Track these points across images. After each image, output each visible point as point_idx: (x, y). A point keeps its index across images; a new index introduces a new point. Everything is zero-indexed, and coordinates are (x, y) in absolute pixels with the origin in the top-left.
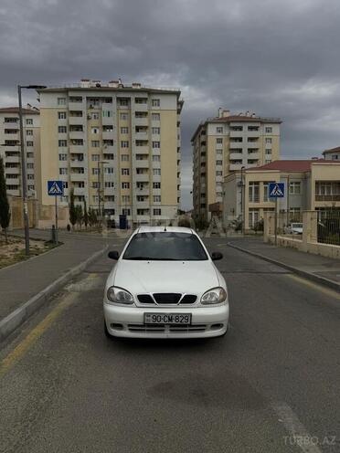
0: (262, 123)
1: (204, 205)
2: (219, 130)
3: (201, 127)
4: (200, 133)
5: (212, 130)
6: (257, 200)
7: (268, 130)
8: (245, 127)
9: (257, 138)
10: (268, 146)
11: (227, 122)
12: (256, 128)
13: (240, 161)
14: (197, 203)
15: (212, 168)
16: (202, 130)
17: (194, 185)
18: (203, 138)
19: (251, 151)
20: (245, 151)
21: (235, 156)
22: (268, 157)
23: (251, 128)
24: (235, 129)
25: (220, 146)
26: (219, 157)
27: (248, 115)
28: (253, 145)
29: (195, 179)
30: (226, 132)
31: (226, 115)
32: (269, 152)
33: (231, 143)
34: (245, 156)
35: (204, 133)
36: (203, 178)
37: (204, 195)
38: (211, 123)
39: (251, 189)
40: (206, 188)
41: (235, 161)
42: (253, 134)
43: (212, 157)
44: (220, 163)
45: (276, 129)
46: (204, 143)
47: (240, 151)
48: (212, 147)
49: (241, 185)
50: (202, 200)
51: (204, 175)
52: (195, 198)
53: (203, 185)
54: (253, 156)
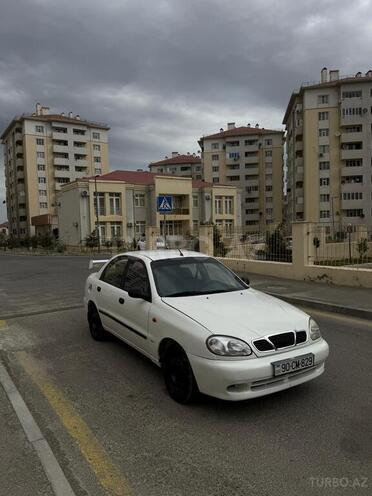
0: (89, 127)
1: (24, 218)
2: (39, 129)
3: (14, 123)
4: (14, 130)
5: (29, 128)
6: (103, 213)
7: (96, 136)
8: (70, 129)
9: (84, 143)
10: (97, 153)
11: (49, 120)
12: (83, 132)
13: (67, 167)
14: (14, 214)
15: (32, 174)
16: (17, 126)
17: (8, 193)
18: (18, 137)
19: (78, 157)
20: (71, 156)
21: (60, 161)
22: (97, 165)
23: (76, 132)
24: (58, 130)
25: (40, 148)
26: (41, 161)
27: (72, 116)
28: (80, 151)
29: (9, 185)
30: (47, 132)
31: (46, 112)
32: (97, 160)
33: (55, 146)
34: (71, 162)
35: (20, 130)
36: (21, 185)
37: (24, 206)
38: (28, 119)
39: (95, 200)
40: (26, 197)
41: (60, 167)
42: (80, 138)
43: (32, 161)
44: (41, 167)
45: (104, 136)
46: (20, 143)
47: (66, 155)
48: (31, 148)
49: (85, 195)
50: (22, 212)
51: (22, 181)
52: (10, 210)
53: (22, 194)
54: (81, 163)
